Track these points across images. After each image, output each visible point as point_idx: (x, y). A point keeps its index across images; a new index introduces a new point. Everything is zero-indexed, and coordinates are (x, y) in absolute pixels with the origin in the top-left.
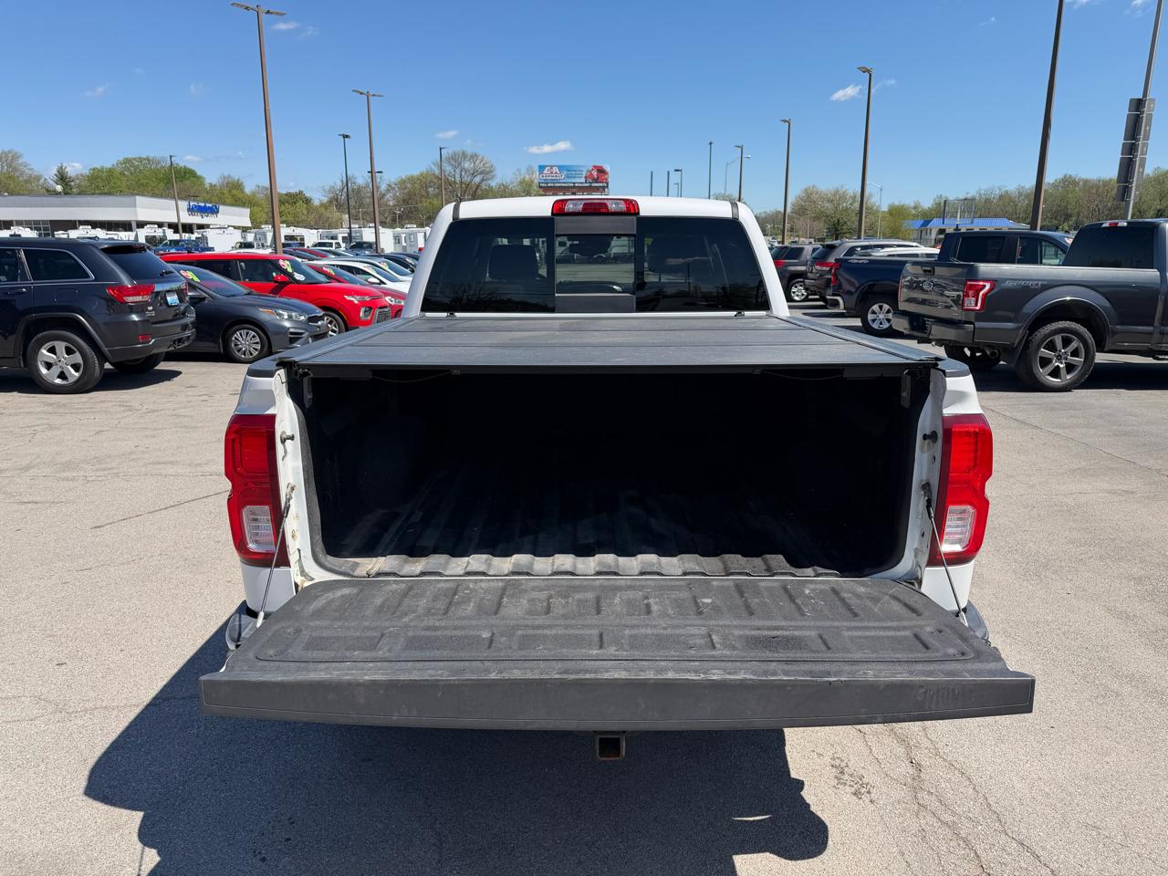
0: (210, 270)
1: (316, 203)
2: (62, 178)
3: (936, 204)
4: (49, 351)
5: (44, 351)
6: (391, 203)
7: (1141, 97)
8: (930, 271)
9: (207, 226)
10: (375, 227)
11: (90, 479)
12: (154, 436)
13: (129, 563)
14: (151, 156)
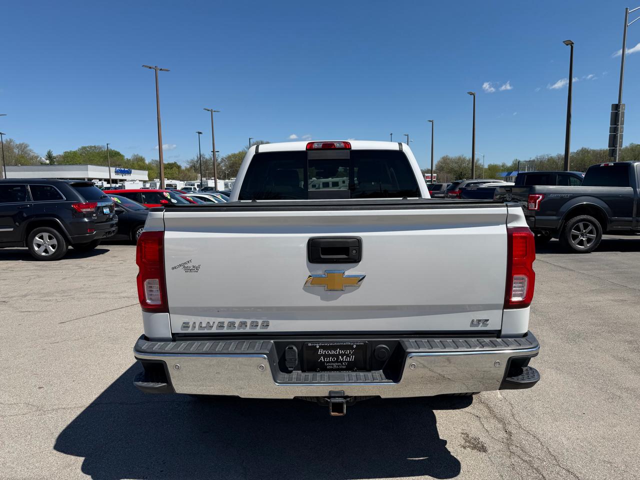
0: (127, 197)
1: (183, 168)
2: (50, 157)
3: (514, 164)
4: (39, 238)
5: (37, 238)
6: (224, 168)
7: (617, 103)
8: (509, 191)
9: (125, 180)
10: (215, 179)
11: (59, 300)
12: (94, 280)
13: (78, 340)
14: (97, 145)
